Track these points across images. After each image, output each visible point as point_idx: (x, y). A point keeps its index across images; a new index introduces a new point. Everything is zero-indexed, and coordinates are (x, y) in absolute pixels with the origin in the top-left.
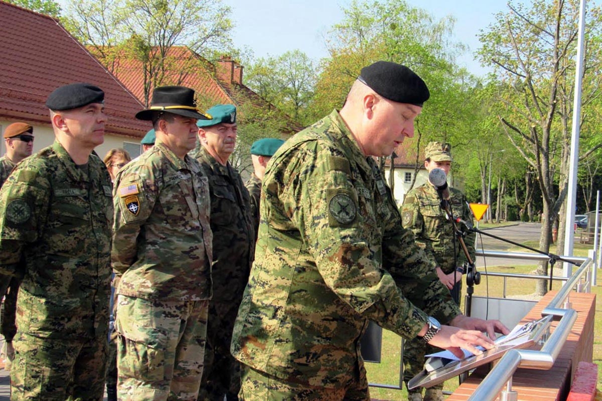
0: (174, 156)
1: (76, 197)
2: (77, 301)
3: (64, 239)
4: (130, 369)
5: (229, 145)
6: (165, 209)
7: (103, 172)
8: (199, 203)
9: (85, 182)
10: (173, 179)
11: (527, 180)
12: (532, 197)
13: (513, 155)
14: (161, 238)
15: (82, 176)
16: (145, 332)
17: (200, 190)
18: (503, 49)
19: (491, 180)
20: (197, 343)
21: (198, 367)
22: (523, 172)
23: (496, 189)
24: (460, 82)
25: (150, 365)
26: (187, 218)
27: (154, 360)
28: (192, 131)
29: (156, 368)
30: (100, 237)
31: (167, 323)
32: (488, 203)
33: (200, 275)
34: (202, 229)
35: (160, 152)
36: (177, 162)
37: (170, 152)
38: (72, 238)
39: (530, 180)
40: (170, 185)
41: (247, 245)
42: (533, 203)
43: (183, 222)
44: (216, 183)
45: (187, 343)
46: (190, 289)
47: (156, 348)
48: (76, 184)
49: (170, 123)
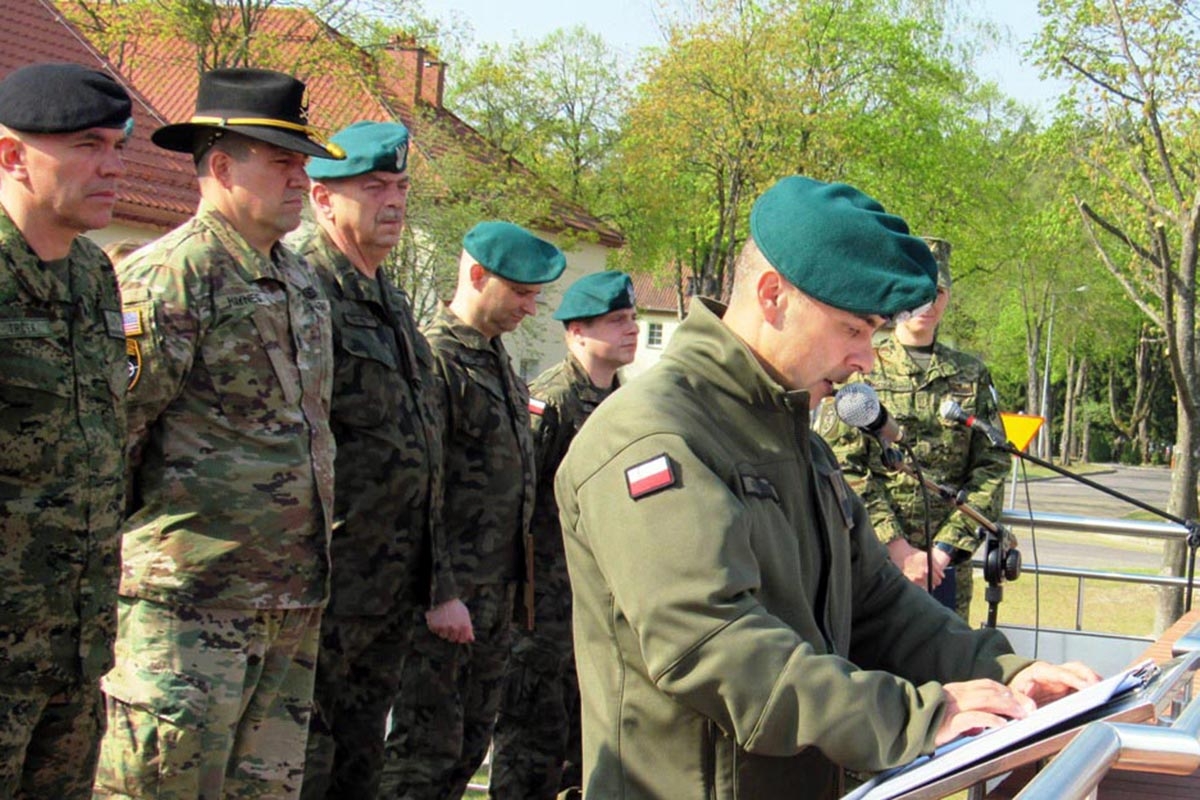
0: (245, 246)
1: (40, 340)
2: (38, 591)
3: (9, 443)
4: (113, 771)
5: (388, 227)
6: (216, 381)
7: (105, 277)
8: (304, 365)
9: (63, 304)
10: (239, 302)
11: (1139, 363)
12: (1151, 405)
13: (1107, 299)
14: (203, 450)
15: (54, 287)
16: (154, 682)
17: (308, 332)
18: (1092, 35)
19: (1052, 361)
20: (288, 714)
21: (289, 776)
22: (1130, 342)
23: (1062, 384)
24: (980, 117)
25: (164, 764)
26: (272, 402)
27: (174, 752)
28: (293, 184)
29: (179, 771)
30: (95, 438)
31: (210, 661)
32: (1042, 414)
33: (299, 544)
34: (310, 431)
35: (208, 233)
36: (251, 262)
37: (235, 235)
38: (28, 439)
39: (1146, 362)
40: (229, 316)
41: (424, 478)
42: (1153, 421)
43: (261, 413)
44: (348, 318)
45: (264, 714)
46: (275, 579)
47: (180, 723)
48: (39, 307)
49: (238, 159)
